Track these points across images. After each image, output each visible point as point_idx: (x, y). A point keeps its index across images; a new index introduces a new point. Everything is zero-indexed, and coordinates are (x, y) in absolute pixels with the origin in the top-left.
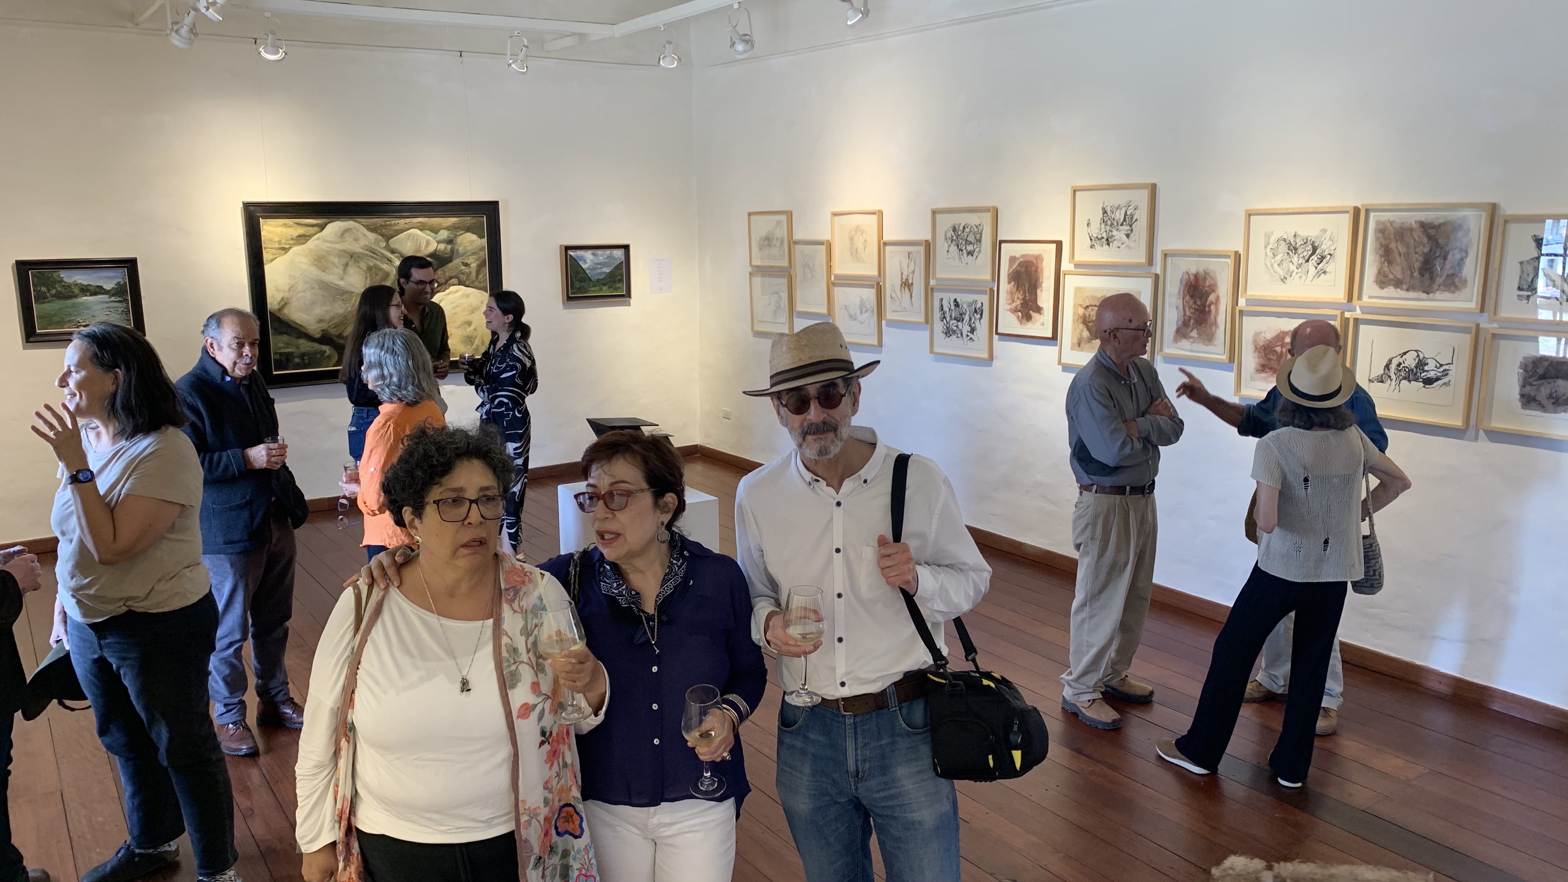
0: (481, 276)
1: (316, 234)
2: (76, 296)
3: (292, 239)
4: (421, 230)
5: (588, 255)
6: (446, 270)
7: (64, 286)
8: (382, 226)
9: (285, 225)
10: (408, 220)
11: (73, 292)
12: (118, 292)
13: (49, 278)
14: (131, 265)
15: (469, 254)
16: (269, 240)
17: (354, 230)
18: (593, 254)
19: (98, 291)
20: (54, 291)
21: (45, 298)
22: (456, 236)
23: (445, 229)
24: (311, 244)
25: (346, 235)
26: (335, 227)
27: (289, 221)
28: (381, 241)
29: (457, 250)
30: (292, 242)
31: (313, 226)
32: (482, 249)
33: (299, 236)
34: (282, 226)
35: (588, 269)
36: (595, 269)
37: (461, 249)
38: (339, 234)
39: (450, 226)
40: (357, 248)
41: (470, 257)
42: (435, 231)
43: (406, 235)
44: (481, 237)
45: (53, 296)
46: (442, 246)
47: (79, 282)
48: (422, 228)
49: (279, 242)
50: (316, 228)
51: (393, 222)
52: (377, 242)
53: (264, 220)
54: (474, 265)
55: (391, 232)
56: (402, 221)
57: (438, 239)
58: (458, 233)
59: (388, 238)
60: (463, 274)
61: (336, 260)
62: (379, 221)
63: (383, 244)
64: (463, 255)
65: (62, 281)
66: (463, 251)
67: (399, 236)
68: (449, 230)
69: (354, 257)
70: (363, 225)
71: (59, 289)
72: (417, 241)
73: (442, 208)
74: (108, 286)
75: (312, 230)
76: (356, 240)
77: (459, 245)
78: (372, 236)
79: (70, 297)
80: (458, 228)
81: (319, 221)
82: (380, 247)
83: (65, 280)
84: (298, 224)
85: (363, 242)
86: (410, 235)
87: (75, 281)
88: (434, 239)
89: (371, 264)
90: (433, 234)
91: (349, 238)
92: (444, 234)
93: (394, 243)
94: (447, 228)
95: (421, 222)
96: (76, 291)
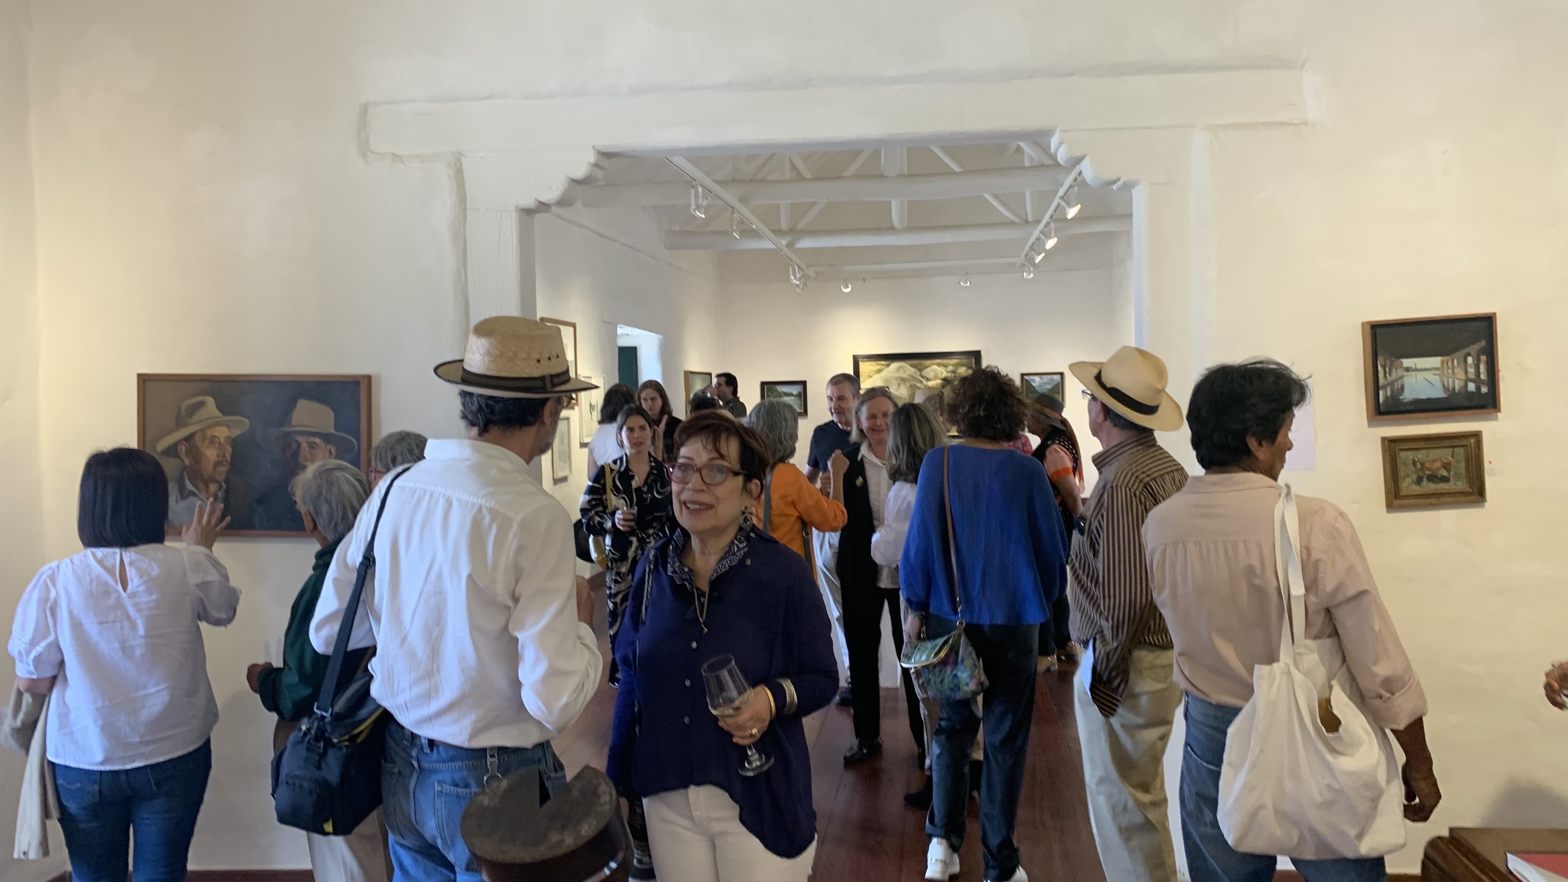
1: (886, 369)
2: (782, 397)
3: (874, 371)
4: (938, 367)
5: (1037, 378)
7: (778, 392)
8: (918, 365)
9: (872, 365)
10: (932, 361)
12: (799, 395)
13: (772, 389)
14: (804, 384)
16: (863, 372)
17: (904, 367)
18: (1040, 378)
19: (791, 395)
22: (957, 369)
23: (950, 366)
24: (883, 374)
25: (901, 369)
26: (895, 365)
27: (873, 363)
30: (874, 373)
31: (884, 365)
33: (878, 370)
34: (870, 365)
35: (1037, 386)
36: (1040, 386)
38: (896, 369)
39: (953, 364)
40: (905, 375)
42: (945, 366)
43: (930, 369)
46: (949, 375)
47: (784, 390)
48: (939, 365)
49: (868, 373)
50: (886, 366)
51: (924, 363)
52: (915, 372)
53: (862, 362)
55: (923, 368)
56: (929, 362)
57: (947, 371)
59: (920, 370)
61: (894, 381)
62: (917, 362)
63: (918, 373)
65: (777, 390)
67: (927, 369)
68: (953, 366)
69: (903, 380)
71: (775, 392)
72: (936, 372)
73: (951, 355)
74: (795, 393)
75: (883, 367)
76: (905, 372)
78: (912, 370)
80: (958, 365)
81: (887, 363)
82: (916, 375)
83: (779, 390)
84: (878, 364)
85: (908, 372)
86: (932, 369)
88: (945, 371)
89: (912, 384)
90: (944, 368)
91: (901, 371)
92: (950, 368)
93: (925, 373)
95: (938, 362)
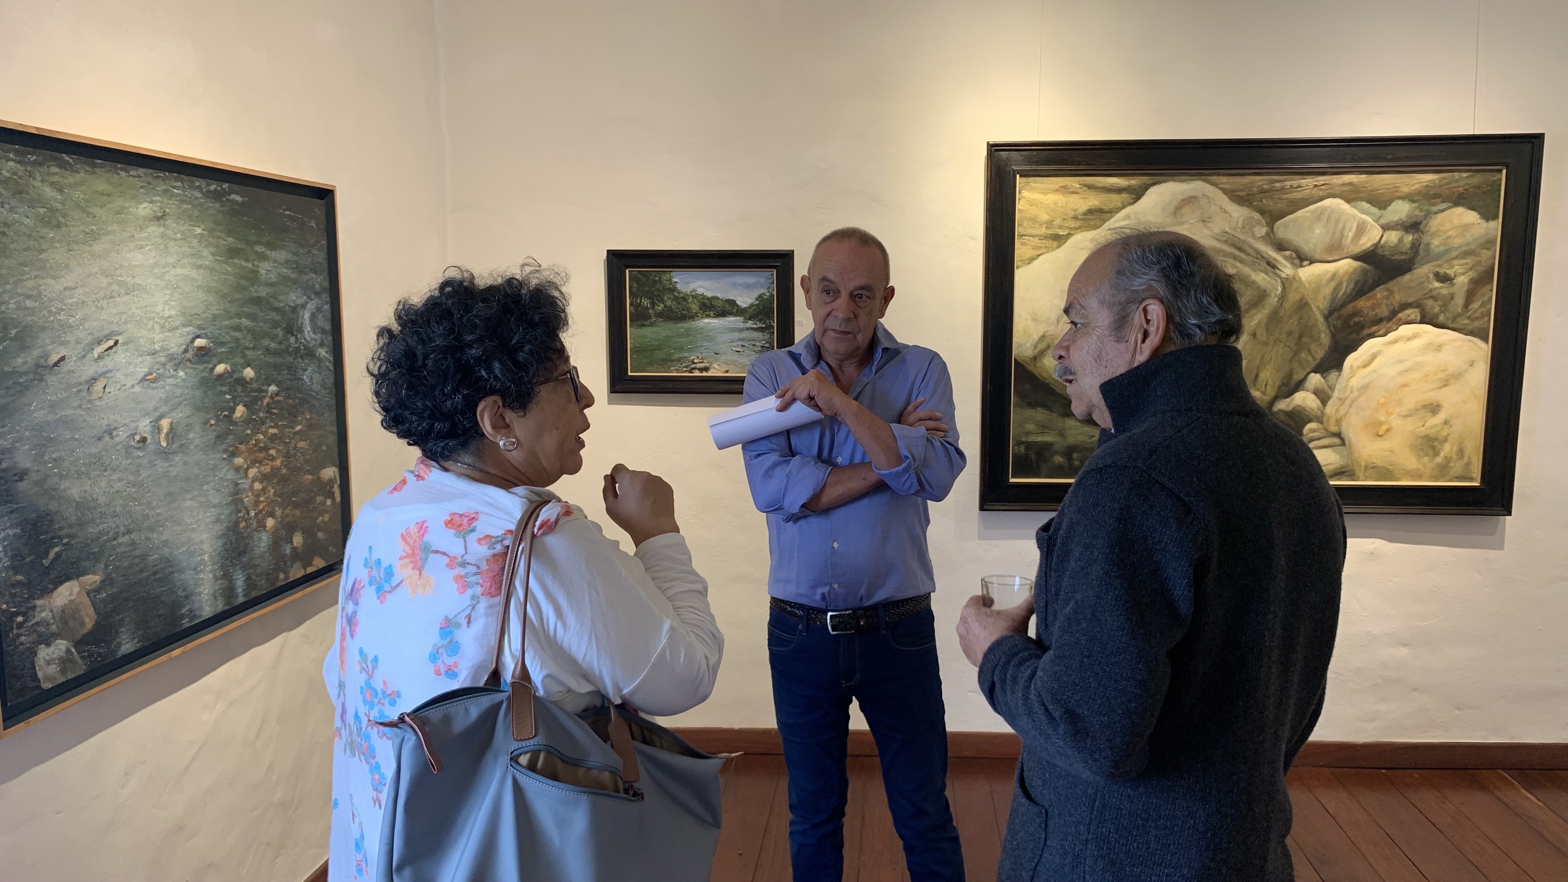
0: (1475, 305)
1: (1124, 207)
2: (693, 317)
3: (1075, 218)
4: (1348, 201)
6: (1395, 289)
7: (676, 298)
8: (1264, 192)
9: (1064, 190)
10: (1322, 179)
11: (689, 309)
12: (759, 311)
13: (655, 282)
14: (782, 264)
15: (1454, 254)
16: (1030, 219)
17: (1203, 201)
19: (726, 309)
20: (660, 307)
21: (648, 317)
22: (1428, 214)
23: (1403, 198)
25: (1186, 210)
26: (1165, 193)
27: (1073, 183)
28: (1258, 223)
29: (1428, 245)
30: (1073, 224)
31: (1119, 190)
32: (1488, 244)
33: (1090, 212)
34: (1057, 190)
37: (1436, 242)
38: (1171, 208)
39: (1418, 193)
41: (1456, 262)
42: (1380, 202)
43: (1312, 212)
44: (1488, 215)
45: (660, 315)
46: (1393, 237)
47: (700, 291)
48: (1351, 196)
49: (1049, 224)
50: (1125, 196)
51: (1288, 184)
52: (1248, 226)
53: (1024, 180)
54: (1462, 281)
55: (1282, 205)
56: (1308, 182)
57: (1383, 221)
58: (1435, 209)
59: (1272, 217)
60: (1435, 298)
62: (1259, 181)
63: (1262, 230)
64: (1439, 257)
65: (675, 289)
66: (1442, 248)
67: (1299, 213)
68: (1413, 201)
70: (1222, 189)
71: (669, 303)
72: (1337, 222)
73: (1403, 151)
74: (745, 300)
75: (1116, 199)
76: (1204, 221)
77: (1434, 235)
78: (1239, 213)
79: (683, 318)
80: (1436, 196)
81: (1133, 182)
82: (1254, 237)
83: (679, 286)
84: (1090, 187)
85: (1219, 225)
86: (1323, 211)
87: (694, 290)
88: (1376, 221)
90: (1375, 210)
91: (1190, 216)
92: (1401, 210)
93: (1285, 229)
94: (1409, 198)
95: (1350, 184)
96: (695, 307)
